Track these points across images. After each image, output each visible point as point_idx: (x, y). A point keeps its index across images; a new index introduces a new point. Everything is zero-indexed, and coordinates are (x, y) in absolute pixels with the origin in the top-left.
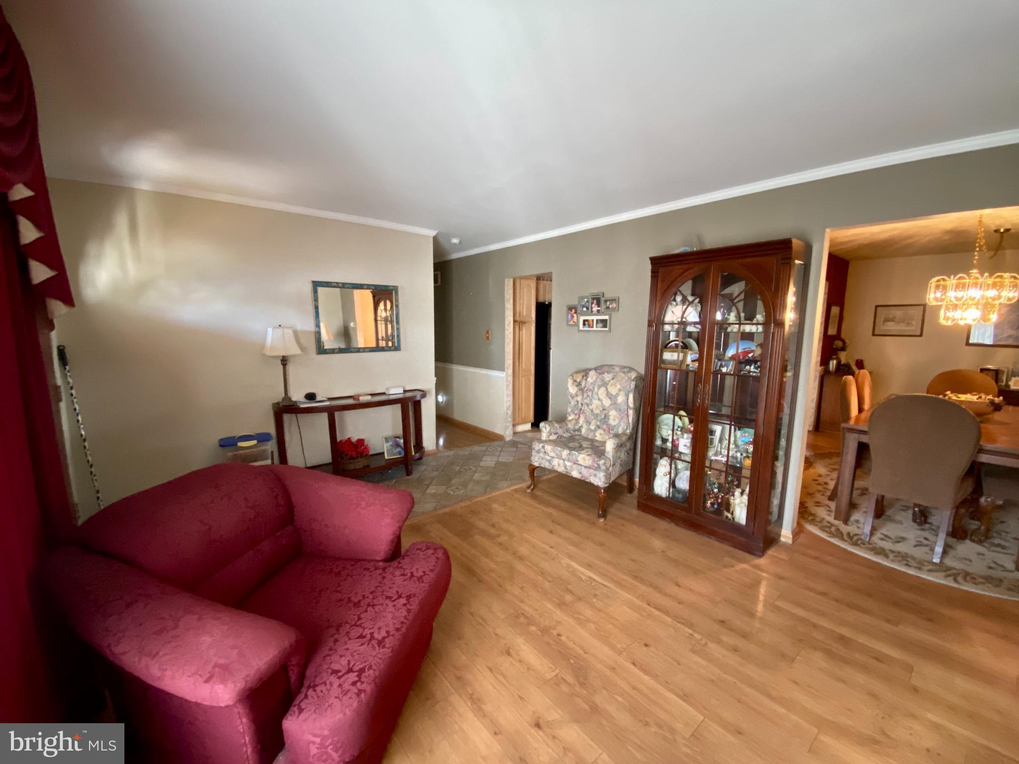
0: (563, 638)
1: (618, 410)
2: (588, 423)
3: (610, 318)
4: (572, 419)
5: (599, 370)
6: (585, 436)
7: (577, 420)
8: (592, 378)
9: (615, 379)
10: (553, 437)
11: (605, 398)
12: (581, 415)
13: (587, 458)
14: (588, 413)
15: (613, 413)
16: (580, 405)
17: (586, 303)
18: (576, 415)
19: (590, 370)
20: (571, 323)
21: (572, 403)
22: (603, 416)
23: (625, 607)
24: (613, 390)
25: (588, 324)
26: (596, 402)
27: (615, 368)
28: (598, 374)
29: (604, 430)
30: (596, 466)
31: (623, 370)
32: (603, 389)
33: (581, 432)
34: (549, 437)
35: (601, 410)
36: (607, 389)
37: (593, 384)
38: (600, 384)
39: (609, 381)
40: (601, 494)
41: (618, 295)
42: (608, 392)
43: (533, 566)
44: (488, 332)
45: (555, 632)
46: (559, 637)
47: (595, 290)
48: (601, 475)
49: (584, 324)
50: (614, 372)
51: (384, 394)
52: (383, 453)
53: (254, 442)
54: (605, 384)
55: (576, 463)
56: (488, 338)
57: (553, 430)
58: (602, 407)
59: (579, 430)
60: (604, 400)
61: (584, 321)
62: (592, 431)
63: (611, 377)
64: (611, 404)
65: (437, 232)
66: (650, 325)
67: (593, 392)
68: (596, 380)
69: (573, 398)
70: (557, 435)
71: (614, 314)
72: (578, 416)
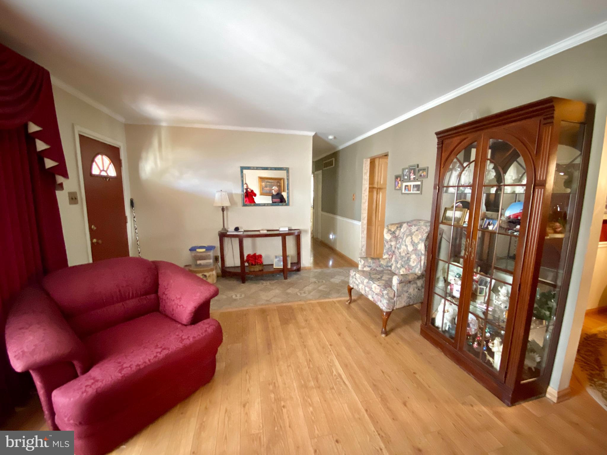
0: (284, 410)
1: (417, 255)
2: (397, 262)
3: (422, 183)
4: (386, 258)
5: (410, 223)
6: (393, 271)
7: (390, 260)
8: (403, 229)
9: (419, 231)
10: (367, 269)
11: (409, 245)
12: (394, 256)
13: (377, 287)
14: (397, 255)
15: (413, 257)
16: (393, 248)
17: (407, 173)
18: (389, 255)
19: (405, 223)
20: (397, 188)
21: (387, 246)
22: (406, 258)
23: (346, 405)
24: (416, 240)
25: (408, 188)
26: (403, 247)
27: (421, 222)
28: (408, 226)
29: (406, 269)
30: (381, 294)
31: (426, 224)
32: (409, 238)
33: (392, 268)
34: (363, 269)
35: (406, 253)
36: (412, 238)
37: (404, 233)
38: (408, 233)
39: (414, 232)
40: (384, 316)
41: (427, 166)
42: (412, 240)
43: (308, 354)
44: (354, 195)
45: (283, 404)
46: (283, 408)
47: (414, 162)
48: (385, 302)
49: (405, 189)
50: (419, 225)
51: (278, 230)
52: (272, 265)
53: (204, 250)
54: (411, 234)
55: (371, 289)
56: (353, 199)
57: (366, 264)
58: (407, 251)
59: (391, 267)
60: (409, 246)
61: (406, 186)
62: (398, 268)
63: (416, 229)
64: (413, 250)
65: (315, 132)
66: (435, 188)
67: (402, 239)
68: (406, 231)
69: (387, 242)
70: (371, 268)
71: (425, 180)
72: (391, 256)
